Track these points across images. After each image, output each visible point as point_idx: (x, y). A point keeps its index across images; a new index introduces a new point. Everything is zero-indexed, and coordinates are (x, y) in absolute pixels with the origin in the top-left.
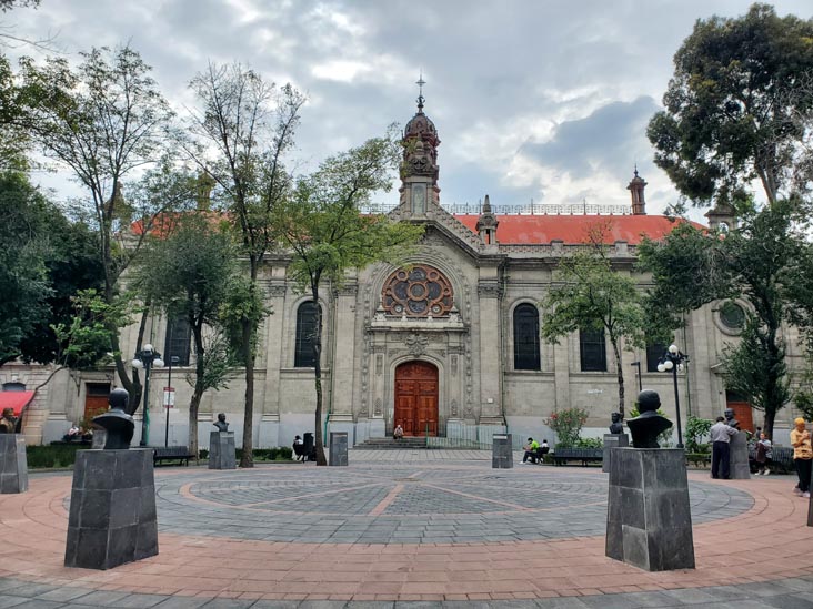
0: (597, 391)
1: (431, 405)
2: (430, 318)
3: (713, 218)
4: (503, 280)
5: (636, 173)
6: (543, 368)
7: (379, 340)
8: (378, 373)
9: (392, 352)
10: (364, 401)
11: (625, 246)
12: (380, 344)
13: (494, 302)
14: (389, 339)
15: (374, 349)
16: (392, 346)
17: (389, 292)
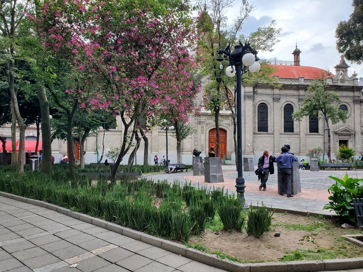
0: (290, 140)
1: (223, 147)
2: (224, 109)
3: (338, 69)
4: (254, 92)
5: (296, 47)
6: (270, 131)
7: (203, 119)
8: (202, 133)
9: (207, 124)
10: (196, 146)
11: (303, 79)
12: (203, 121)
13: (251, 102)
14: (206, 118)
15: (200, 123)
16: (208, 122)
17: (205, 97)
